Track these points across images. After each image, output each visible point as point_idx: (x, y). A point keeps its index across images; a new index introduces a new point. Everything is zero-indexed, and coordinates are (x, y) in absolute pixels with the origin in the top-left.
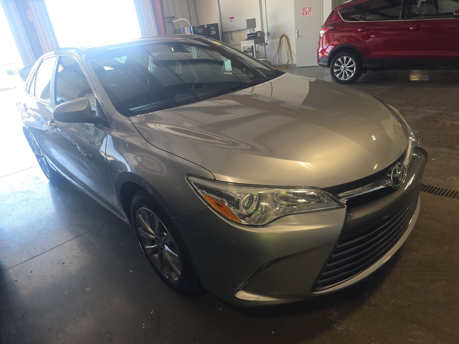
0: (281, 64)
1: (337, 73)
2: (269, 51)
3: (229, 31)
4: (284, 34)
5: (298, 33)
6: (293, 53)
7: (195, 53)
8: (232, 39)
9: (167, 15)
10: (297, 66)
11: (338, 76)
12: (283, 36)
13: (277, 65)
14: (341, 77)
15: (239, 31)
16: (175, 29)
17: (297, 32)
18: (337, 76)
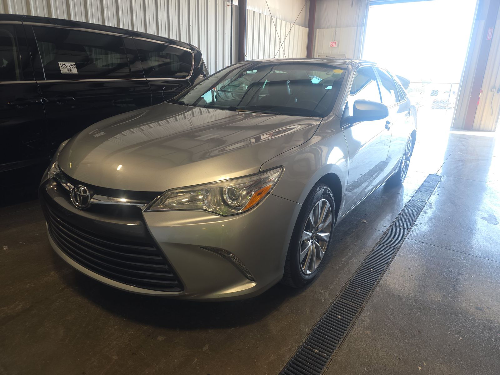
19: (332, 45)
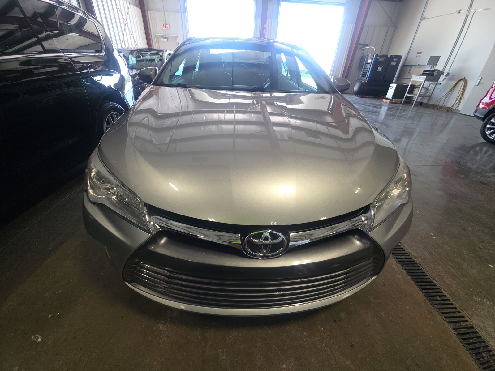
0: (444, 106)
1: (489, 130)
2: (439, 90)
3: (410, 64)
4: (465, 78)
5: (480, 80)
6: (464, 99)
7: (368, 77)
8: (409, 73)
9: (361, 41)
10: (460, 113)
11: (488, 132)
12: (462, 79)
13: (439, 106)
14: (491, 135)
15: (420, 66)
16: (363, 55)
17: (480, 78)
18: (486, 132)
19: (165, 27)
